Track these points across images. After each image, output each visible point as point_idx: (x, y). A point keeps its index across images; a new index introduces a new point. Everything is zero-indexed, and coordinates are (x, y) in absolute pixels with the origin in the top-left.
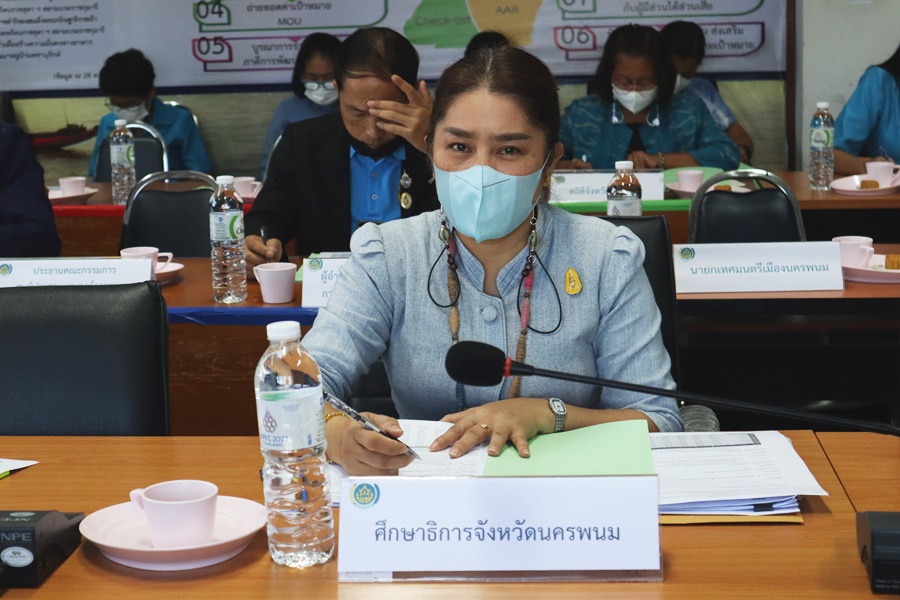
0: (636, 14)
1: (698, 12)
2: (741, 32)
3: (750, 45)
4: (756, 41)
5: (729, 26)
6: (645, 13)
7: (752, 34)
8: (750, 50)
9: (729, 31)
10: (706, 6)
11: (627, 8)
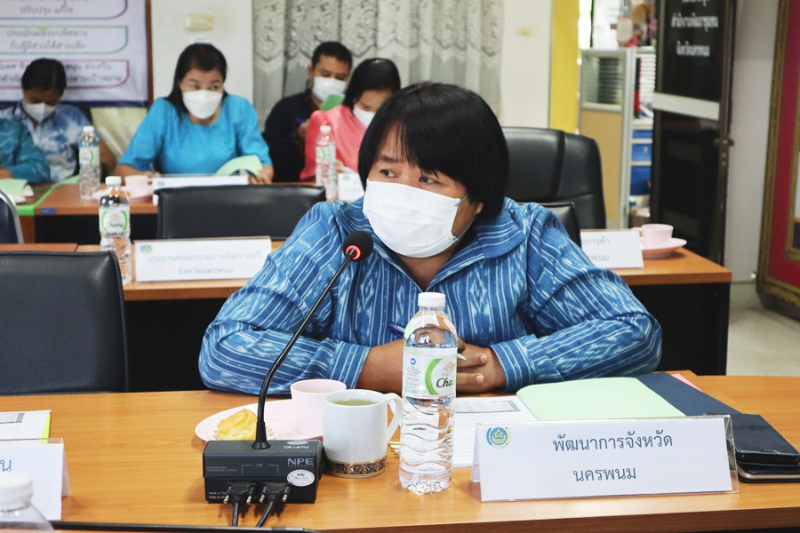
0: (21, 50)
1: (72, 50)
2: (109, 68)
3: (118, 78)
4: (124, 75)
5: (99, 63)
6: (28, 50)
7: (119, 70)
8: (117, 82)
9: (99, 67)
10: (78, 44)
11: (13, 44)
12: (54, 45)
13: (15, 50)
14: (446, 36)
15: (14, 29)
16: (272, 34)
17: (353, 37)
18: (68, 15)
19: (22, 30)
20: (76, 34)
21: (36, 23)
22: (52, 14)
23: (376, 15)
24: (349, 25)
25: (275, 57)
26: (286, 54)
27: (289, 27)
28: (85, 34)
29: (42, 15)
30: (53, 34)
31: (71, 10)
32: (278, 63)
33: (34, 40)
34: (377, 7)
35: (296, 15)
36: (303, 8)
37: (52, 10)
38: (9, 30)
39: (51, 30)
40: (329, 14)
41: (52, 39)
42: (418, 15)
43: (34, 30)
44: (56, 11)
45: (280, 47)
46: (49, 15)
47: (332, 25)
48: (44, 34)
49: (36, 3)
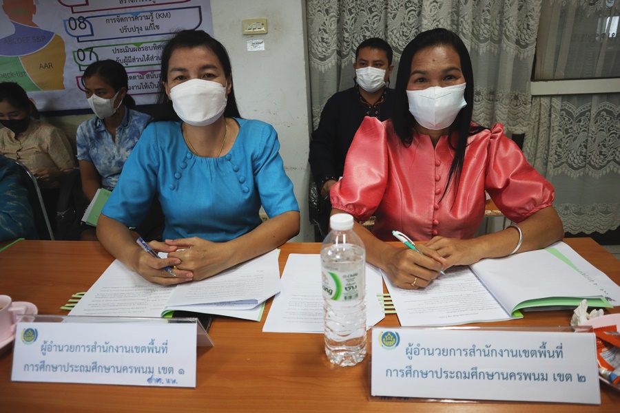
12: (148, 59)
14: (484, 30)
15: (117, 47)
16: (326, 36)
17: (398, 35)
18: (156, 31)
19: (123, 47)
21: (133, 40)
22: (144, 32)
23: (419, 14)
24: (394, 24)
25: (329, 57)
26: (339, 53)
27: (341, 29)
29: (136, 34)
30: (146, 49)
31: (158, 27)
32: (332, 62)
33: (133, 54)
34: (421, 6)
35: (347, 18)
36: (353, 11)
37: (144, 29)
38: (114, 47)
39: (144, 45)
40: (377, 15)
41: (146, 53)
42: (457, 13)
43: (132, 47)
44: (147, 29)
45: (334, 47)
46: (142, 33)
47: (379, 26)
48: (139, 49)
49: (131, 24)
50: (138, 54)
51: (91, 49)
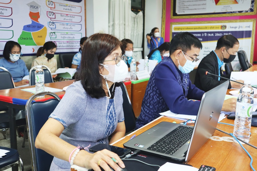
1: (72, 39)
6: (64, 39)
9: (77, 43)
10: (74, 38)
11: (62, 37)
12: (69, 38)
13: (62, 39)
19: (63, 33)
20: (73, 35)
22: (69, 30)
28: (75, 35)
29: (67, 30)
30: (69, 35)
31: (72, 29)
33: (65, 36)
38: (61, 33)
39: (69, 33)
43: (65, 33)
44: (70, 29)
48: (67, 34)
49: (66, 26)
50: (67, 36)
51: (54, 33)
